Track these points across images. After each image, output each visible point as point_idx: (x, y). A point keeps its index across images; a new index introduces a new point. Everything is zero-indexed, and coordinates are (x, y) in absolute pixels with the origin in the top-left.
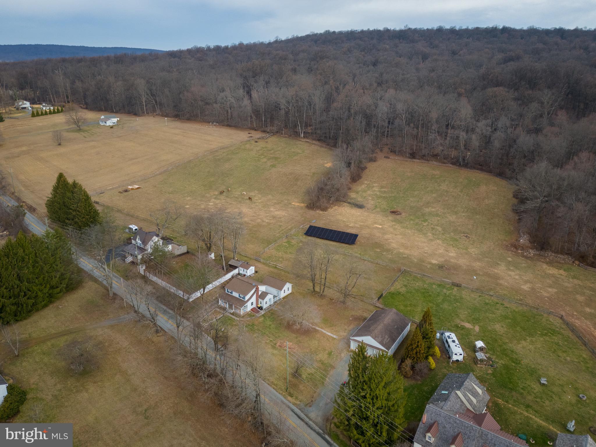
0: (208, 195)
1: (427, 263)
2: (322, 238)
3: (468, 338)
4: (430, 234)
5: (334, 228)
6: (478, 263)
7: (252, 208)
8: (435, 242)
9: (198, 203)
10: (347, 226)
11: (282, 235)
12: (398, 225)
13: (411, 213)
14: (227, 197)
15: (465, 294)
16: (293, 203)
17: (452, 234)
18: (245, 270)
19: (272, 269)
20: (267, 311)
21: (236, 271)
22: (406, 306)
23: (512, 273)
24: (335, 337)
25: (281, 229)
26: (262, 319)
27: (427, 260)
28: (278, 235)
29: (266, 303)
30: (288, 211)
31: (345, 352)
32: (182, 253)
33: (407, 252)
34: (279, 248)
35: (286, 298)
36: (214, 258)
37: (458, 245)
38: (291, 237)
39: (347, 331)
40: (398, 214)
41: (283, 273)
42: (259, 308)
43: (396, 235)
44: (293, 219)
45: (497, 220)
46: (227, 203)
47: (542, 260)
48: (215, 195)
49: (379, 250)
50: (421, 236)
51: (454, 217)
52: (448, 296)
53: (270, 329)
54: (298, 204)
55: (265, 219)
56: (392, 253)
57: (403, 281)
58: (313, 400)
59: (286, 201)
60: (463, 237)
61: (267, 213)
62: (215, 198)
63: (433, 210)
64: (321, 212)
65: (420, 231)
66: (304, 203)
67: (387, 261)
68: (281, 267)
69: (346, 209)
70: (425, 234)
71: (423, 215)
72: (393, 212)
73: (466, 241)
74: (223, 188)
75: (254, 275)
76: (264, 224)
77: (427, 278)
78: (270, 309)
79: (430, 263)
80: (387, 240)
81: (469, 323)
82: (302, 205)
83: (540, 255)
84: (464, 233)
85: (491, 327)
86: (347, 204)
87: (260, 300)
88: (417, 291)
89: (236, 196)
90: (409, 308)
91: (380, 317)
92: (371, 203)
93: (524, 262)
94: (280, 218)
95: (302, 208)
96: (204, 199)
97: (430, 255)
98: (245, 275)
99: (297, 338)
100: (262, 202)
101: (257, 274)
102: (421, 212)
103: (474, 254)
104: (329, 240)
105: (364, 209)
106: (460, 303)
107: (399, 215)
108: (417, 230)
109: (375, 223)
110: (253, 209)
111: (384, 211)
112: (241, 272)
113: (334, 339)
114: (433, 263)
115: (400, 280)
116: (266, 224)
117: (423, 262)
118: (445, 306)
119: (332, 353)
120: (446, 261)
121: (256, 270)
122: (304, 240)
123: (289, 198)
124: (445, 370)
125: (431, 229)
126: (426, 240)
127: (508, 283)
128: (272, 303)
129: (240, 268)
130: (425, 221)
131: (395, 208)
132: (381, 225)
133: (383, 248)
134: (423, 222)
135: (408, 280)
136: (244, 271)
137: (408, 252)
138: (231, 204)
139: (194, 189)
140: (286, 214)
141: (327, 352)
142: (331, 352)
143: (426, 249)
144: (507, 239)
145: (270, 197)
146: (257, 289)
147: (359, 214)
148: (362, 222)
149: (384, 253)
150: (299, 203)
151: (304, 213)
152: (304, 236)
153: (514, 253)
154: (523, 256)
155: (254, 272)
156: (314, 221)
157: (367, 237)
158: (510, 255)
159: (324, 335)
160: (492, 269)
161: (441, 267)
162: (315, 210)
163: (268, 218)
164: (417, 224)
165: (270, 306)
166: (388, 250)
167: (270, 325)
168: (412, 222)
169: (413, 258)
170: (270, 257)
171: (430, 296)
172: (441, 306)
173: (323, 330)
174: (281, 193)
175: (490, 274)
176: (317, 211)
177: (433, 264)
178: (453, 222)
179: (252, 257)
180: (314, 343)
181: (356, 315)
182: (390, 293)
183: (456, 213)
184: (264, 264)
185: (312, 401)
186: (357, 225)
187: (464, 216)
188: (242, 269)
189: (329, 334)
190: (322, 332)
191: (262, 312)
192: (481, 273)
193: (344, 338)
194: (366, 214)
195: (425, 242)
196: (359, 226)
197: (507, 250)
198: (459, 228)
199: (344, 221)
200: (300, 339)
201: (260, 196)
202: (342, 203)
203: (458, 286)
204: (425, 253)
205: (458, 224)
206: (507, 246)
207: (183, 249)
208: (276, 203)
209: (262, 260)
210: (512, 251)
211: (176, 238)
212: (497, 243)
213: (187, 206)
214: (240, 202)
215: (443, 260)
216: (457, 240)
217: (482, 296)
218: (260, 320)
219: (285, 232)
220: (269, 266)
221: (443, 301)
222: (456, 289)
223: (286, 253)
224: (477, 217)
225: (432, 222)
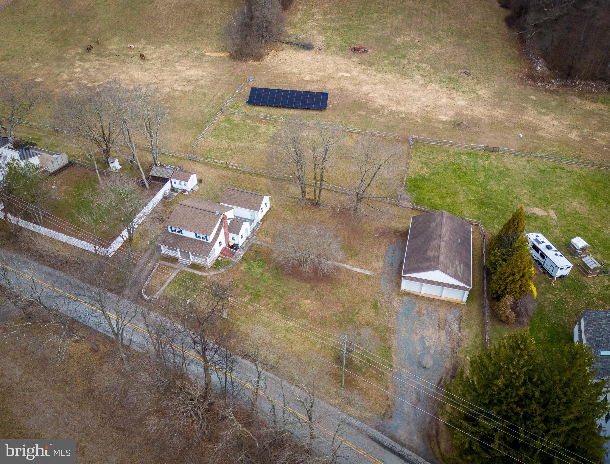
0: (67, 56)
1: (435, 122)
2: (277, 107)
3: (551, 233)
4: (419, 77)
5: (284, 87)
6: (499, 111)
7: (148, 69)
8: (430, 87)
9: (56, 71)
10: (302, 80)
11: (213, 109)
12: (371, 68)
13: (379, 48)
14: (100, 55)
15: (508, 161)
16: (208, 54)
17: (446, 72)
18: (183, 182)
19: (223, 172)
20: (246, 249)
21: (167, 187)
22: (442, 197)
23: (546, 118)
24: (368, 273)
25: (207, 100)
26: (244, 266)
27: (434, 117)
28: (207, 110)
29: (242, 238)
30: (205, 67)
31: (397, 298)
32: (61, 166)
33: (401, 109)
34: (218, 133)
35: (266, 220)
36: (119, 167)
37: (460, 87)
38: (228, 111)
39: (380, 259)
40: (363, 52)
41: (242, 175)
42: (232, 247)
43: (375, 84)
44: (219, 80)
45: (494, 42)
46: (104, 65)
47: (571, 93)
48: (78, 54)
49: (363, 113)
50: (408, 81)
51: (439, 45)
52: (489, 169)
53: (264, 281)
54: (215, 54)
55: (175, 86)
56: (383, 114)
57: (419, 157)
58: (390, 403)
59: (196, 52)
60: (462, 74)
61: (174, 75)
62: (81, 60)
63: (407, 39)
64: (255, 63)
65: (403, 73)
66: (223, 52)
67: (382, 128)
68: (234, 166)
69: (288, 53)
70: (412, 77)
71: (397, 48)
72: (356, 50)
73: (468, 80)
74: (87, 41)
75: (198, 187)
76: (177, 94)
77: (448, 146)
78: (249, 245)
79: (441, 122)
80: (366, 94)
81: (537, 207)
82: (223, 54)
83: (565, 86)
84: (460, 68)
85: (568, 207)
86: (287, 45)
87: (231, 235)
88: (445, 168)
89: (114, 51)
90: (448, 200)
91: (431, 230)
92: (319, 40)
93: (551, 99)
94: (198, 81)
95: (223, 60)
96: (63, 63)
97: (433, 109)
98: (184, 191)
99: (313, 289)
100: (159, 58)
101: (202, 185)
102: (393, 45)
103: (486, 97)
104: (287, 107)
105: (314, 51)
106: (509, 177)
107: (365, 54)
108: (398, 73)
109: (339, 70)
110: (150, 71)
111: (342, 49)
112: (175, 186)
113: (369, 277)
114: (444, 120)
115: (414, 156)
116: (181, 94)
117: (430, 120)
118: (493, 186)
119: (379, 305)
120: (458, 114)
121: (200, 178)
122: (250, 114)
123: (198, 46)
124: (550, 296)
125: (415, 68)
126: (416, 87)
127: (550, 134)
128: (249, 233)
129: (172, 180)
130: (403, 57)
131: (354, 43)
132: (347, 72)
133: (368, 108)
134: (401, 60)
135: (425, 154)
136: (180, 183)
137: (404, 109)
138: (110, 67)
139: (40, 47)
140: (204, 74)
141: (369, 303)
142: (376, 303)
143: (424, 99)
144: (517, 68)
145: (168, 47)
146: (224, 219)
147: (309, 58)
148: (320, 71)
149: (373, 117)
150: (217, 52)
151: (230, 67)
152: (248, 107)
153: (533, 88)
154: (547, 91)
155: (196, 182)
156: (251, 79)
157: (337, 94)
158: (531, 92)
159: (352, 274)
160: (520, 116)
161: (457, 125)
162: (246, 61)
163: (180, 83)
164: (394, 64)
165: (247, 239)
166: (376, 111)
167: (262, 274)
168: (386, 62)
169: (414, 117)
170: (209, 150)
171: (465, 173)
172: (488, 187)
173: (346, 266)
174: (183, 39)
175: (521, 124)
176: (249, 62)
177: (445, 122)
178: (441, 54)
179: (182, 155)
180: (343, 292)
181: (382, 228)
182: (410, 179)
183: (439, 40)
184: (206, 164)
185: (389, 407)
186: (316, 78)
187: (450, 42)
188: (177, 181)
189: (358, 270)
190: (346, 269)
191: (240, 253)
192: (511, 125)
193: (382, 273)
194: (319, 57)
195: (417, 90)
196: (319, 79)
197: (523, 84)
198: (452, 62)
199: (294, 73)
200: (319, 289)
201: (152, 48)
202: (279, 44)
203: (494, 150)
204: (426, 106)
205: (448, 55)
206: (522, 79)
207: (61, 160)
208: (180, 56)
209: (201, 160)
210: (531, 85)
211: (40, 139)
212: (508, 77)
213: (39, 80)
214: (124, 61)
215: (453, 113)
216: (457, 81)
217: (531, 161)
218: (242, 268)
219: (215, 103)
220: (216, 167)
221: (487, 177)
222: (492, 156)
223: (232, 139)
224: (468, 41)
225: (413, 58)
